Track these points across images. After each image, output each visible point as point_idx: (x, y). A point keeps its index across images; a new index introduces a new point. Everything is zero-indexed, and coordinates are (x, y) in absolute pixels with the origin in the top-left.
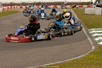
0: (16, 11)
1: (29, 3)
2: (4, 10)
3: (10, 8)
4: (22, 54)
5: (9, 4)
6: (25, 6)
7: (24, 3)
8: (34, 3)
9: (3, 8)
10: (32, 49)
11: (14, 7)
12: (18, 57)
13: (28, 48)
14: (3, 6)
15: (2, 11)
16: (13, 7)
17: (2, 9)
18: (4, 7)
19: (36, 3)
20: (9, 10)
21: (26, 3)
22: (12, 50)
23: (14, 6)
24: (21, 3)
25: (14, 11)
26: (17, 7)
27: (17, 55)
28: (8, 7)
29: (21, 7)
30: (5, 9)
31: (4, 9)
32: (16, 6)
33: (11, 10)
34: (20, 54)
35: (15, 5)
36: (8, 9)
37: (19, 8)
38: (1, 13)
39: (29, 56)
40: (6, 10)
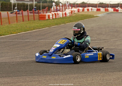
0: (90, 15)
1: (111, 4)
2: (73, 13)
3: (82, 10)
4: (100, 80)
5: (80, 4)
6: (104, 9)
7: (102, 3)
8: (118, 4)
9: (70, 10)
10: (114, 73)
11: (88, 10)
12: (94, 84)
13: (110, 72)
14: (70, 7)
15: (69, 15)
16: (86, 9)
17: (69, 12)
18: (72, 9)
19: (121, 4)
20: (80, 14)
21: (105, 4)
22: (84, 73)
23: (88, 8)
24: (99, 3)
25: (87, 15)
26: (92, 9)
27: (93, 81)
28: (79, 9)
29: (98, 10)
30: (74, 12)
31: (72, 11)
32: (90, 8)
33: (83, 13)
34: (97, 80)
35: (89, 6)
36: (79, 11)
37: (96, 11)
38: (68, 17)
39: (111, 83)
40: (75, 13)
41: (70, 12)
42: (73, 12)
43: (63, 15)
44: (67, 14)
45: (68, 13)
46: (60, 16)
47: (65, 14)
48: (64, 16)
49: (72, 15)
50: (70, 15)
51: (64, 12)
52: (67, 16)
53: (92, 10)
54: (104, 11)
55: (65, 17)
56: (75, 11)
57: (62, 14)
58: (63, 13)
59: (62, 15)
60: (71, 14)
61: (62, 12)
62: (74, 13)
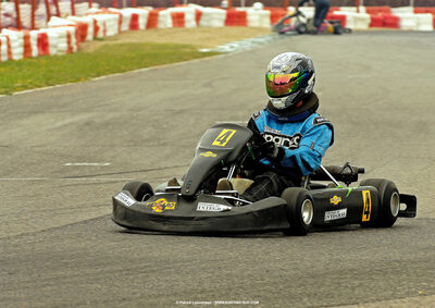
2: (90, 37)
3: (142, 22)
9: (72, 20)
11: (179, 19)
15: (63, 45)
16: (166, 15)
17: (64, 30)
26: (198, 16)
28: (121, 16)
29: (235, 19)
30: (96, 29)
37: (220, 24)
40: (100, 35)
41: (72, 30)
42: (91, 30)
43: (27, 47)
44: (51, 42)
45: (60, 37)
46: (9, 53)
47: (43, 42)
48: (35, 51)
49: (83, 45)
50: (70, 49)
51: (34, 34)
52: (52, 51)
53: (203, 22)
54: (267, 23)
55: (39, 55)
56: (101, 28)
57: (22, 41)
58: (26, 38)
59: (21, 50)
60: (74, 40)
61: (21, 33)
62: (95, 38)
